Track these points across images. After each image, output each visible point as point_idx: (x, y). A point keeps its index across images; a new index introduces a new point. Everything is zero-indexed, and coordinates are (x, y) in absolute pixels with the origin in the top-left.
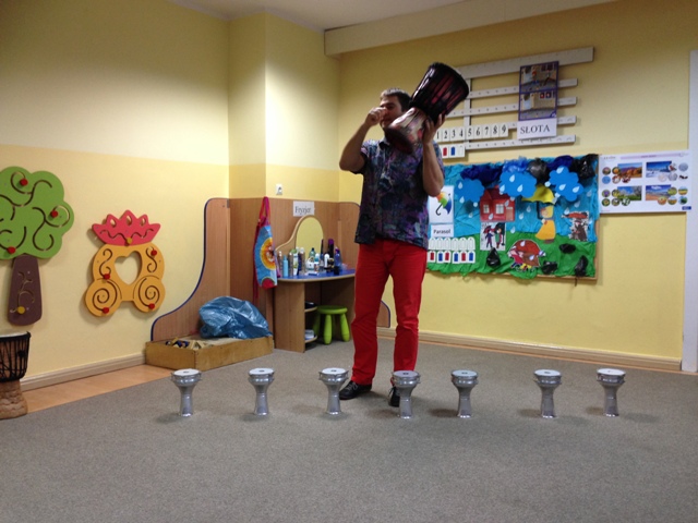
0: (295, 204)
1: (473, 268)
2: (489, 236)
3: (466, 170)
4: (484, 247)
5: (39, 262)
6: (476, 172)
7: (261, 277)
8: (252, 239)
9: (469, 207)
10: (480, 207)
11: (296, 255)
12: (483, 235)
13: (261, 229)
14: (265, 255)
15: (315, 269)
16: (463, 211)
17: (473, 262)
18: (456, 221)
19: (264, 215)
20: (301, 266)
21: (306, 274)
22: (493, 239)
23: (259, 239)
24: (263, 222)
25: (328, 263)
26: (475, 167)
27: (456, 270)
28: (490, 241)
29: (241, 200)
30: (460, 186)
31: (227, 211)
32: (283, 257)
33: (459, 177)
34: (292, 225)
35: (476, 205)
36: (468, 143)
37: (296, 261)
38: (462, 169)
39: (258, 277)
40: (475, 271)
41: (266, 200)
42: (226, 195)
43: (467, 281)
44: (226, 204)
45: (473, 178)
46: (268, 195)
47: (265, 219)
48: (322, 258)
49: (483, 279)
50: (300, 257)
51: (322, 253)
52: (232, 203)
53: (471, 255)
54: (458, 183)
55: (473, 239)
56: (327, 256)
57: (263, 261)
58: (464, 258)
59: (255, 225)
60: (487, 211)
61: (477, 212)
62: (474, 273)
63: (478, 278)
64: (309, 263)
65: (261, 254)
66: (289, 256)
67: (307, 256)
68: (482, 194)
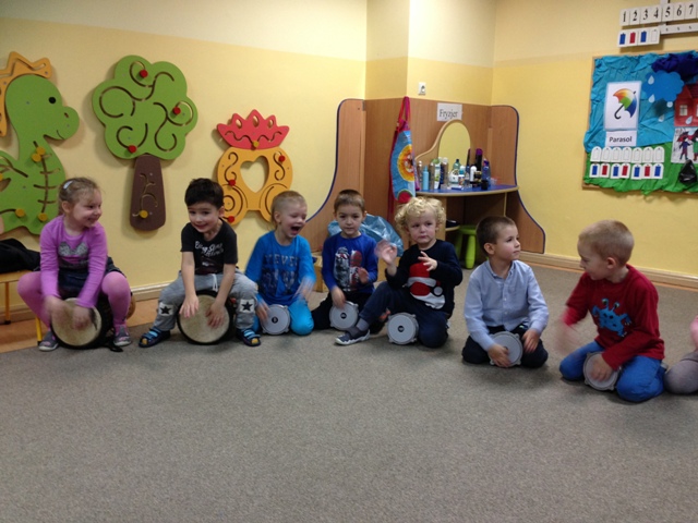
0: (440, 106)
1: (659, 185)
2: (684, 146)
3: (660, 60)
4: (677, 158)
5: (162, 164)
6: (674, 63)
7: (397, 190)
8: (388, 146)
9: (660, 108)
10: (676, 108)
11: (438, 165)
12: (676, 144)
13: (400, 134)
14: (403, 165)
15: (459, 183)
16: (652, 113)
17: (661, 177)
18: (641, 126)
19: (403, 118)
20: (443, 179)
21: (449, 188)
22: (690, 149)
23: (397, 145)
24: (403, 126)
25: (475, 176)
26: (672, 56)
27: (635, 187)
28: (685, 152)
29: (378, 101)
30: (651, 81)
31: (362, 114)
32: (423, 167)
33: (649, 69)
34: (436, 130)
35: (670, 105)
36: (665, 26)
37: (437, 172)
38: (654, 60)
39: (395, 190)
40: (661, 188)
41: (406, 100)
42: (362, 96)
43: (650, 201)
44: (361, 106)
45: (669, 71)
46: (409, 95)
47: (405, 123)
48: (468, 171)
49: (672, 199)
50: (443, 168)
51: (468, 165)
52: (368, 105)
53: (658, 169)
54: (648, 77)
55: (661, 148)
56: (474, 169)
57: (400, 171)
58: (647, 173)
59: (393, 130)
60: (685, 113)
61: (671, 114)
62: (660, 191)
63: (665, 198)
64: (452, 176)
65: (399, 163)
66: (430, 167)
67: (450, 167)
68: (680, 91)
